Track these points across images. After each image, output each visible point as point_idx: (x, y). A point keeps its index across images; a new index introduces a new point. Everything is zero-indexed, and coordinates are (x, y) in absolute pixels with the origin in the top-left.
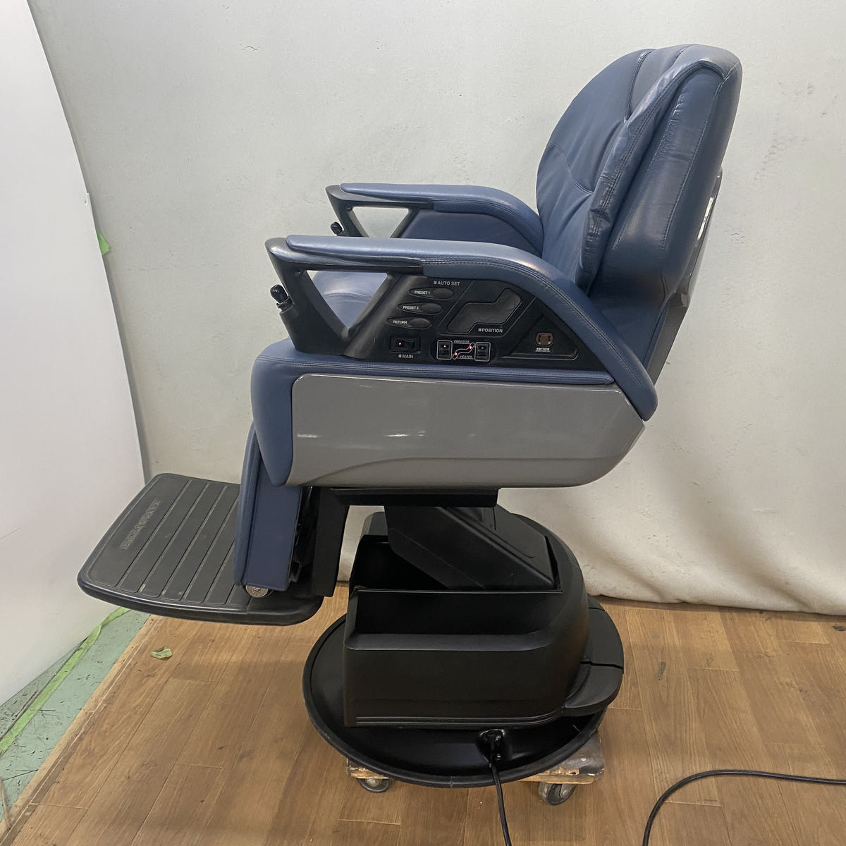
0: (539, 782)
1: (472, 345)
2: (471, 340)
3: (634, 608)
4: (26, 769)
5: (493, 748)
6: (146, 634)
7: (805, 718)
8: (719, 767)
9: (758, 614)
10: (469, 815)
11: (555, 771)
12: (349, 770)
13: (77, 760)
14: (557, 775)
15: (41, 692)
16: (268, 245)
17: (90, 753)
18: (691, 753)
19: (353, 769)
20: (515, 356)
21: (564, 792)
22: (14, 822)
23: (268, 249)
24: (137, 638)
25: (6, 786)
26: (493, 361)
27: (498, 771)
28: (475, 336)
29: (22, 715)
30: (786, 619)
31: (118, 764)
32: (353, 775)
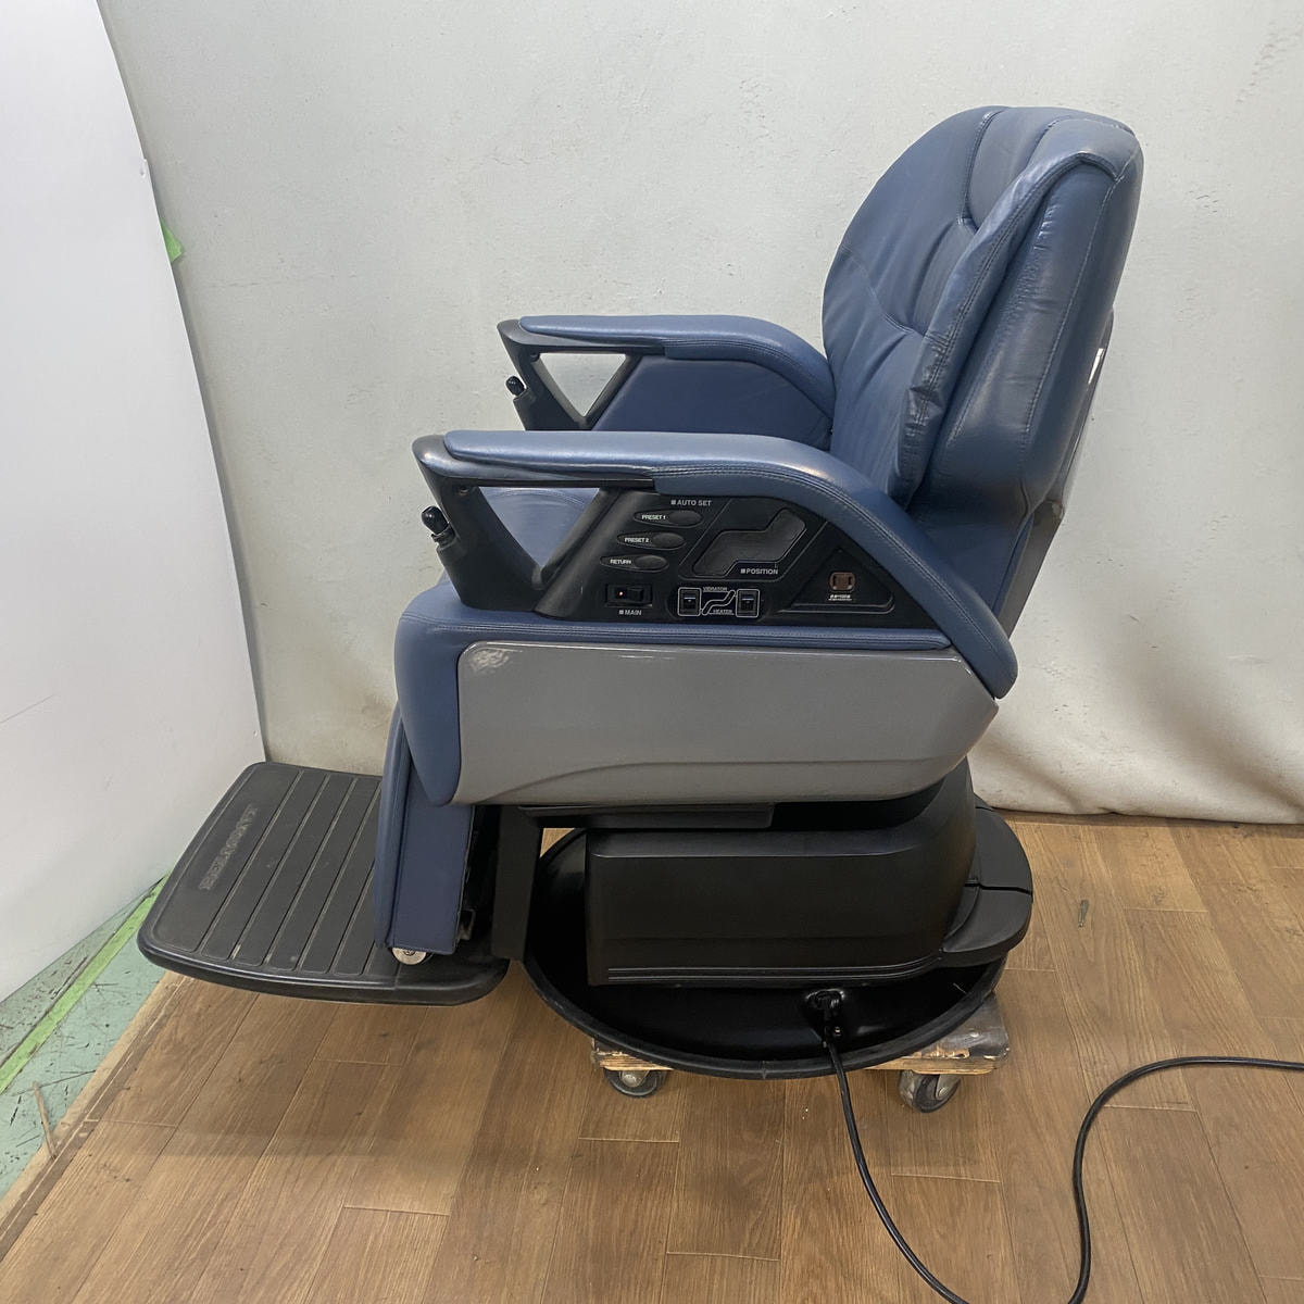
0: (902, 1071)
3: (1031, 824)
4: (75, 1069)
5: (826, 1017)
8: (1185, 1053)
9: (1231, 830)
10: (789, 1128)
11: (930, 1052)
12: (595, 1056)
13: (156, 1056)
14: (934, 1059)
15: (91, 960)
17: (175, 1045)
18: (1140, 1034)
19: (604, 1054)
21: (942, 1091)
22: (62, 1146)
25: (47, 1094)
29: (64, 992)
30: (1277, 835)
31: (221, 1062)
32: (603, 1063)
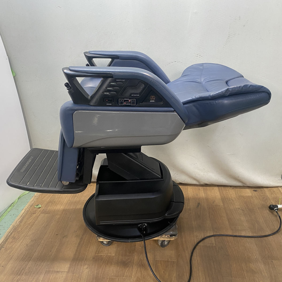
0: (158, 240)
1: (130, 100)
2: (130, 98)
3: (191, 187)
5: (143, 230)
6: (33, 201)
7: (243, 218)
10: (136, 252)
11: (162, 236)
12: (97, 238)
13: (10, 240)
16: (63, 70)
17: (14, 238)
18: (207, 230)
19: (98, 238)
20: (143, 103)
21: (166, 243)
23: (63, 71)
24: (30, 202)
26: (137, 105)
27: (144, 237)
28: (131, 97)
30: (239, 188)
31: (24, 241)
32: (98, 240)
